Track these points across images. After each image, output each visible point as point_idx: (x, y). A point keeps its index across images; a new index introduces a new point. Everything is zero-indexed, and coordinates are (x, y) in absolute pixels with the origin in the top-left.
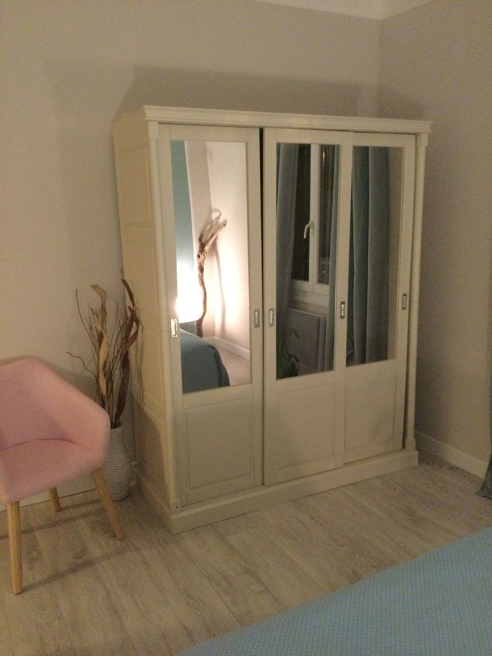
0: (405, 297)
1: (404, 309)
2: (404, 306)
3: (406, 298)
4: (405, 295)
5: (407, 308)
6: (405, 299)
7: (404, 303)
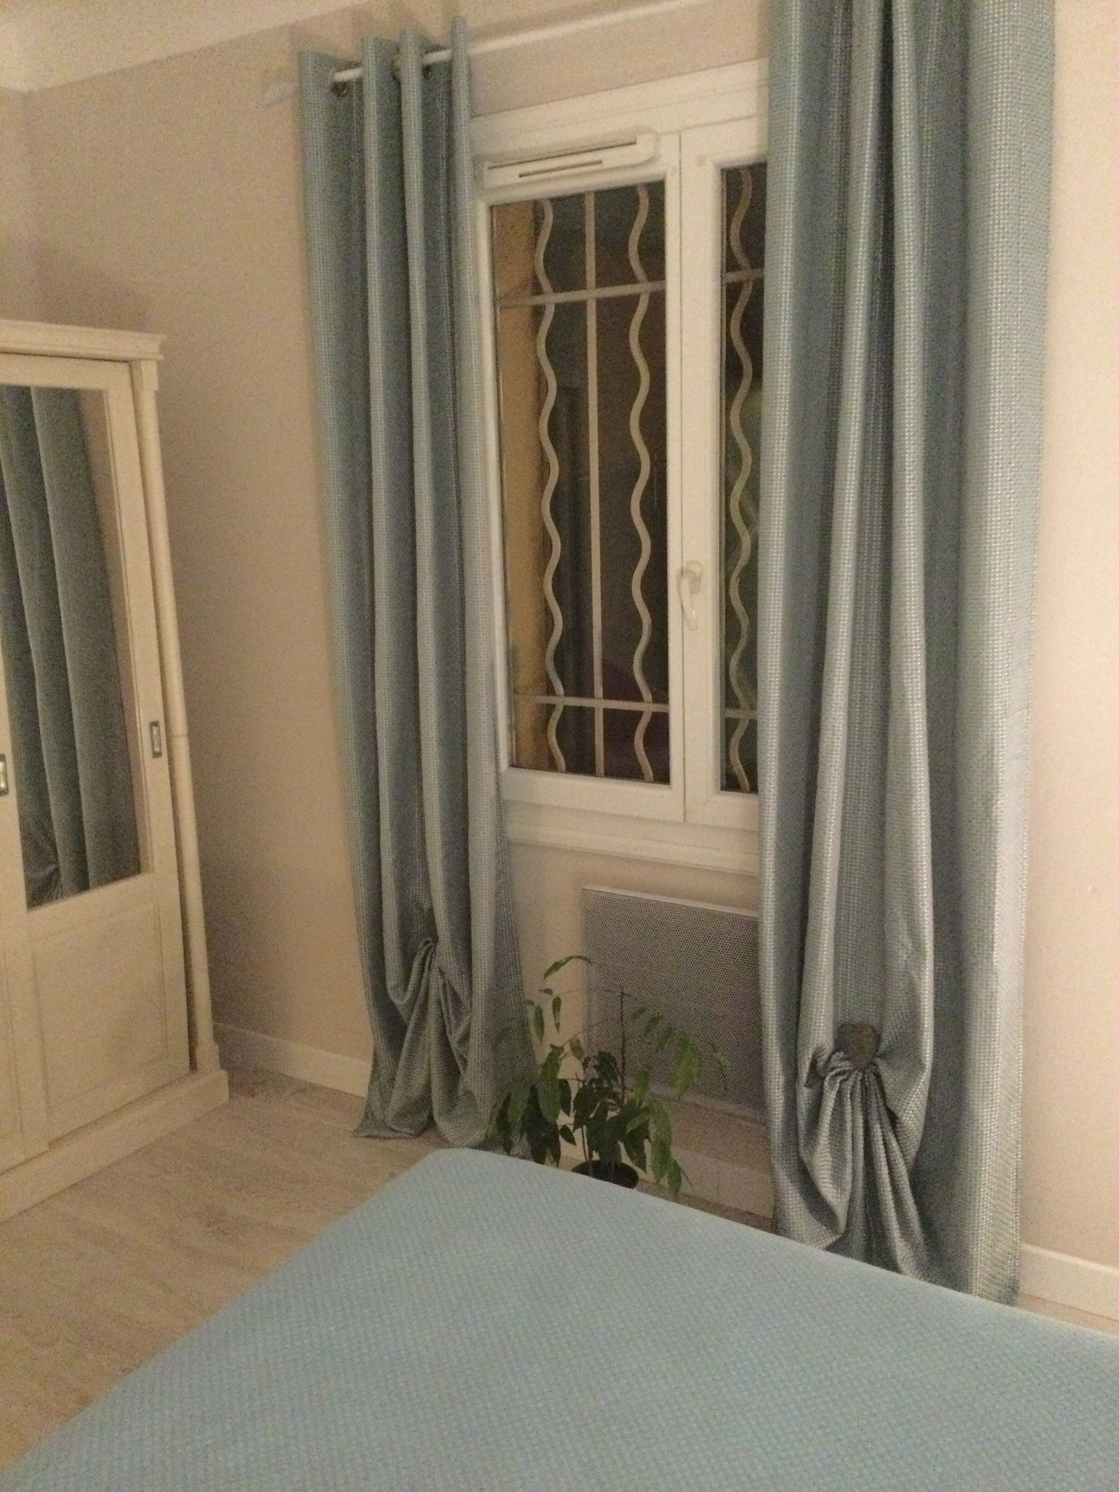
0: (155, 729)
1: (157, 755)
2: (157, 749)
3: (159, 731)
4: (155, 724)
5: (165, 755)
6: (155, 732)
7: (156, 742)
